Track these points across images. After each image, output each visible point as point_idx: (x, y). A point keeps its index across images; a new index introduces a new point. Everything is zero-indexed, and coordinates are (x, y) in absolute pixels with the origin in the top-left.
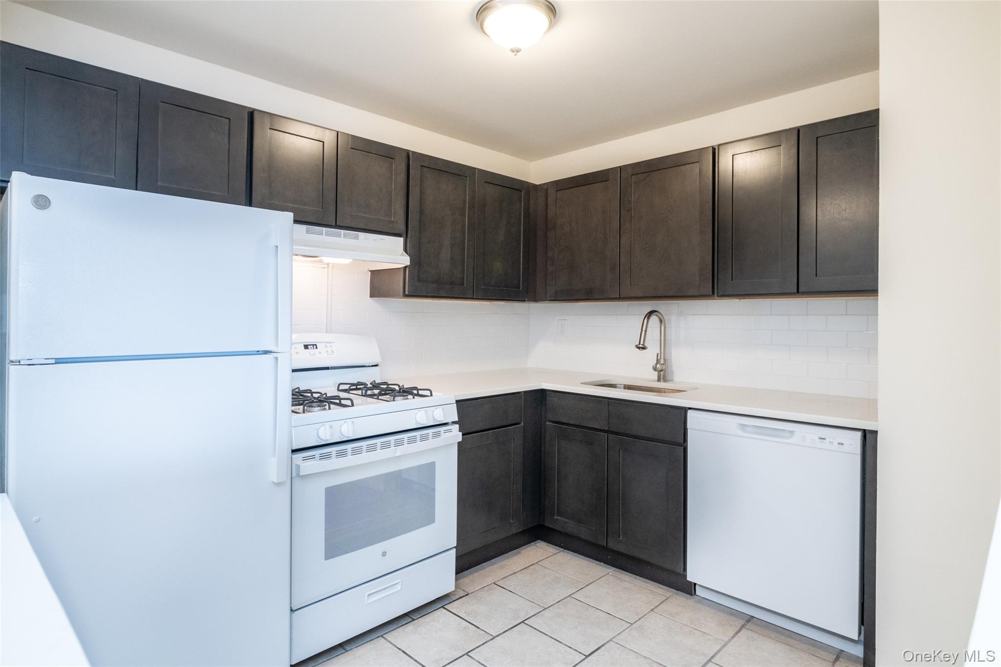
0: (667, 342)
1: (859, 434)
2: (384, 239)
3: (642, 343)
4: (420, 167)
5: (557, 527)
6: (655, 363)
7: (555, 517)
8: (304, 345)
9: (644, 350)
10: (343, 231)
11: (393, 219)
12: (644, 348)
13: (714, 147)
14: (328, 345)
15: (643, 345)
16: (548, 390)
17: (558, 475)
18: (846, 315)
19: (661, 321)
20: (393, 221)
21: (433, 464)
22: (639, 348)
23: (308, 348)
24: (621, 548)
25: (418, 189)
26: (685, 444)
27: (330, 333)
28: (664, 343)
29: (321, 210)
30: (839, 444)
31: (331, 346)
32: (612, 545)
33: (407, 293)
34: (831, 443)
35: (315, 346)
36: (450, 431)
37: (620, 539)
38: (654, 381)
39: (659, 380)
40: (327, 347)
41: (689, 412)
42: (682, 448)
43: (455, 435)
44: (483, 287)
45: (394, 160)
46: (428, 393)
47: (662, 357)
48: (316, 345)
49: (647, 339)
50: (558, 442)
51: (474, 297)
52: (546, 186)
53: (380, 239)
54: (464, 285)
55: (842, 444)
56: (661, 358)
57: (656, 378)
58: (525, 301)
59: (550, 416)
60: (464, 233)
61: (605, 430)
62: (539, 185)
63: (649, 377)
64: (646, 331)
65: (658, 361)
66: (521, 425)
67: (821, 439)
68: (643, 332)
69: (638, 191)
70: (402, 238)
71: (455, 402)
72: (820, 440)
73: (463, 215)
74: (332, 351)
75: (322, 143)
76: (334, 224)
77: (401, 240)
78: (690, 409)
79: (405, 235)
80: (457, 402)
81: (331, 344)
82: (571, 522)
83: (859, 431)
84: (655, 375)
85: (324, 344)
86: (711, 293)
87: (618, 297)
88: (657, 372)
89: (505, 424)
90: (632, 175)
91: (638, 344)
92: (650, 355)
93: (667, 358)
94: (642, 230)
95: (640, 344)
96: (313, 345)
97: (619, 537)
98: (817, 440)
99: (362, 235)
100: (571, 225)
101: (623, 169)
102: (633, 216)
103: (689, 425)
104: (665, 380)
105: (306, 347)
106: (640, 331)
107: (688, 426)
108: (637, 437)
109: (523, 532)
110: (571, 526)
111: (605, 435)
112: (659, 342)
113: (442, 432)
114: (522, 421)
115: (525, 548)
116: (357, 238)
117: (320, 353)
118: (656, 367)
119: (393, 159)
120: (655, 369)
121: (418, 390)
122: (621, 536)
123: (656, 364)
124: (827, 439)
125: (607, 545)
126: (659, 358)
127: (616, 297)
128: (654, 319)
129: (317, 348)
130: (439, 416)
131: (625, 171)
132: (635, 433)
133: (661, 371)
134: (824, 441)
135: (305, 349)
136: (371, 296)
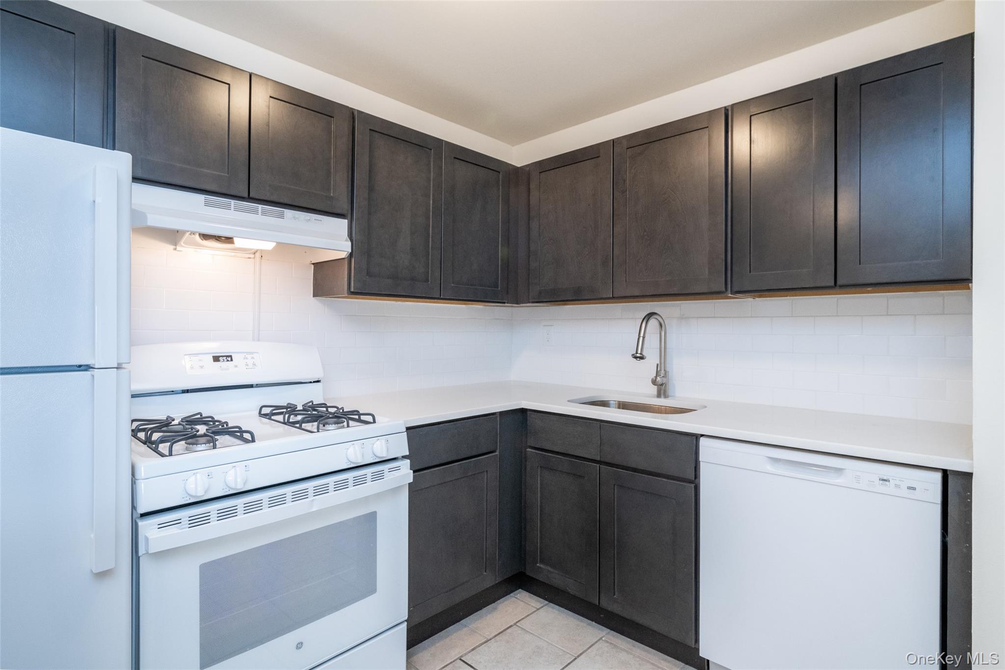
0: (667, 350)
1: (938, 476)
2: (321, 221)
3: (639, 352)
4: (369, 130)
5: (541, 577)
6: (655, 375)
7: (538, 565)
8: (213, 357)
9: (642, 361)
10: (260, 206)
11: (332, 195)
12: (642, 358)
13: (727, 108)
14: (249, 356)
15: (641, 354)
16: (529, 409)
17: (540, 514)
18: (888, 315)
19: (661, 325)
20: (332, 198)
21: (374, 514)
22: (636, 358)
23: (219, 361)
24: (615, 608)
25: (366, 159)
26: (697, 480)
27: (259, 340)
28: (663, 352)
29: (227, 175)
30: (909, 488)
31: (253, 358)
32: (605, 603)
33: (352, 290)
34: (897, 486)
35: (229, 358)
36: (398, 468)
37: (615, 596)
38: (654, 397)
39: (659, 396)
40: (247, 358)
41: (702, 439)
42: (693, 485)
43: (404, 473)
44: (453, 285)
45: (333, 119)
46: (370, 419)
47: (663, 370)
48: (231, 356)
49: (645, 346)
50: (541, 473)
51: (442, 297)
52: (528, 168)
53: (315, 220)
54: (428, 281)
55: (914, 489)
56: (660, 370)
57: (655, 392)
58: (504, 303)
59: (531, 442)
60: (428, 218)
61: (596, 460)
62: (520, 167)
63: (646, 393)
64: (644, 338)
65: (658, 373)
66: (496, 453)
67: (883, 480)
68: (641, 339)
69: (634, 167)
70: (346, 221)
71: (405, 430)
72: (881, 482)
73: (427, 196)
74: (254, 364)
75: (227, 86)
76: (246, 195)
77: (344, 223)
78: (702, 435)
79: (349, 216)
80: (408, 429)
81: (253, 356)
82: (556, 572)
83: (938, 471)
84: (654, 390)
85: (243, 355)
86: (724, 289)
87: (611, 296)
88: (656, 386)
89: (474, 453)
90: (628, 148)
91: (635, 353)
92: (649, 367)
93: (667, 369)
94: (640, 215)
95: (637, 353)
96: (227, 356)
97: (614, 595)
98: (877, 482)
99: (289, 213)
100: (556, 212)
101: (616, 142)
102: (629, 198)
103: (702, 457)
104: (666, 396)
105: (216, 359)
106: (638, 337)
107: (701, 459)
108: (635, 470)
109: (500, 583)
110: (556, 578)
111: (597, 466)
112: (659, 350)
113: (386, 471)
114: (497, 449)
115: (503, 602)
116: (282, 216)
117: (236, 366)
118: (656, 380)
119: (332, 117)
120: (654, 382)
121: (360, 415)
122: (616, 593)
123: (656, 377)
124: (891, 480)
125: (599, 604)
126: (659, 369)
127: (608, 296)
128: (653, 322)
129: (232, 360)
130: (381, 449)
131: (618, 144)
132: (634, 465)
133: (662, 385)
134: (887, 483)
135: (214, 361)
136: (314, 296)
